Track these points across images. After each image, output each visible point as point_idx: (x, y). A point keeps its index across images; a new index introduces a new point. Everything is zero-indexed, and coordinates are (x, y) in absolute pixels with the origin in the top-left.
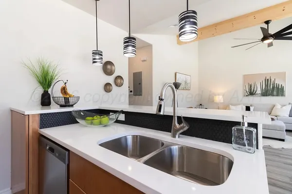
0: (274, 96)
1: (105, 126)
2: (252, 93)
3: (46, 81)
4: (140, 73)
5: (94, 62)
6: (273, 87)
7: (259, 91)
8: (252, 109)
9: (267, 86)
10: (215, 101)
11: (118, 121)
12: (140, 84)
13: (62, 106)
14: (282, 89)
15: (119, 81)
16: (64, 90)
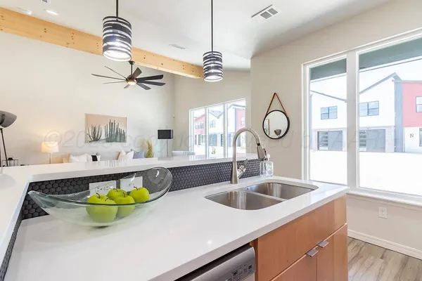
0: (117, 142)
2: (96, 139)
6: (117, 133)
7: (103, 137)
8: (98, 157)
9: (111, 130)
10: (43, 151)
14: (124, 134)
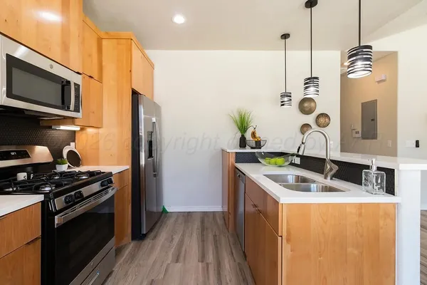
1: (280, 166)
3: (243, 126)
4: (374, 103)
5: (283, 105)
11: (292, 164)
12: (373, 120)
13: (252, 148)
15: (322, 120)
16: (253, 134)
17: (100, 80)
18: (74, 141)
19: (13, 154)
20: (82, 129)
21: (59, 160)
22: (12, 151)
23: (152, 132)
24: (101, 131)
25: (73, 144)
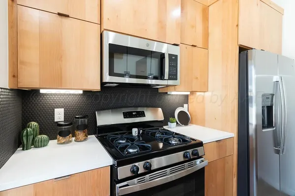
17: (206, 47)
18: (187, 103)
19: (134, 113)
20: (192, 93)
21: (171, 119)
22: (134, 112)
23: (273, 95)
24: (207, 94)
25: (186, 106)
